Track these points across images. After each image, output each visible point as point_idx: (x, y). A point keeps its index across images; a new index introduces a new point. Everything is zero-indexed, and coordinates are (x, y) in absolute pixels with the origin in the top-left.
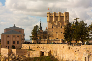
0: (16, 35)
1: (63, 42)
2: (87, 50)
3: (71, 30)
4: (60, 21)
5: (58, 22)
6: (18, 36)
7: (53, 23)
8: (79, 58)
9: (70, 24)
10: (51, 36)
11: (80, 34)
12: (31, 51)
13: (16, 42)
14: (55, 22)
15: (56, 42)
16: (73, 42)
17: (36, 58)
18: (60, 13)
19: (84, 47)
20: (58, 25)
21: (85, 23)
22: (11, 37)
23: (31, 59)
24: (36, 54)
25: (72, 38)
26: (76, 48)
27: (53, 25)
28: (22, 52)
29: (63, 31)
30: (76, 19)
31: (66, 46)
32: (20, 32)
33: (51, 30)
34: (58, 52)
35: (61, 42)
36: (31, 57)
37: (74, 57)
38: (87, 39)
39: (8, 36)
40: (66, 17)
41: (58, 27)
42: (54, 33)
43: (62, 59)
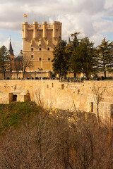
1: (53, 76)
2: (95, 90)
3: (66, 55)
4: (46, 39)
5: (42, 40)
7: (33, 42)
8: (81, 105)
9: (64, 43)
10: (30, 65)
11: (82, 61)
14: (37, 39)
15: (38, 75)
16: (70, 75)
17: (2, 106)
18: (46, 24)
19: (88, 85)
20: (43, 44)
21: (90, 41)
25: (67, 69)
26: (75, 86)
27: (34, 45)
29: (52, 57)
30: (75, 35)
31: (57, 83)
33: (29, 55)
34: (43, 94)
35: (47, 75)
37: (71, 103)
38: (95, 71)
40: (57, 30)
41: (42, 50)
42: (35, 59)
43: (49, 107)
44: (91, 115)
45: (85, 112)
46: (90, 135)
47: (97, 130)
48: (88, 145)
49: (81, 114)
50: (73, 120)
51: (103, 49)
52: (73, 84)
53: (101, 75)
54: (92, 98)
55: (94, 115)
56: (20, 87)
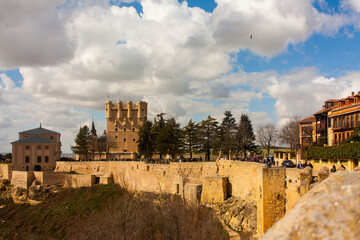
0: (43, 145)
1: (137, 158)
2: (181, 172)
3: (152, 136)
4: (131, 119)
5: (127, 121)
6: (47, 147)
7: (118, 123)
8: (167, 187)
9: (149, 124)
10: (114, 145)
11: (168, 142)
12: (74, 176)
13: (43, 159)
14: (121, 119)
15: (122, 157)
16: (156, 157)
17: (84, 189)
18: (131, 103)
19: (174, 166)
20: (128, 125)
21: (177, 122)
22: (33, 148)
23: (73, 190)
24: (84, 180)
25: (153, 150)
26: (159, 168)
27: (118, 125)
28: (56, 178)
29: (137, 138)
30: (161, 115)
31: (142, 165)
32: (52, 138)
33: (113, 135)
34: (127, 176)
35: (132, 157)
36: (74, 186)
37: (157, 185)
38: (181, 152)
39: (28, 148)
40: (142, 110)
41: (127, 130)
42: (120, 140)
43: (134, 188)
44: (177, 197)
45: (170, 194)
46: (176, 217)
47: (182, 212)
48: (174, 227)
49: (166, 196)
50: (158, 202)
51: (189, 130)
52: (159, 166)
53: (187, 156)
54: (178, 180)
55: (180, 196)
56: (103, 170)
